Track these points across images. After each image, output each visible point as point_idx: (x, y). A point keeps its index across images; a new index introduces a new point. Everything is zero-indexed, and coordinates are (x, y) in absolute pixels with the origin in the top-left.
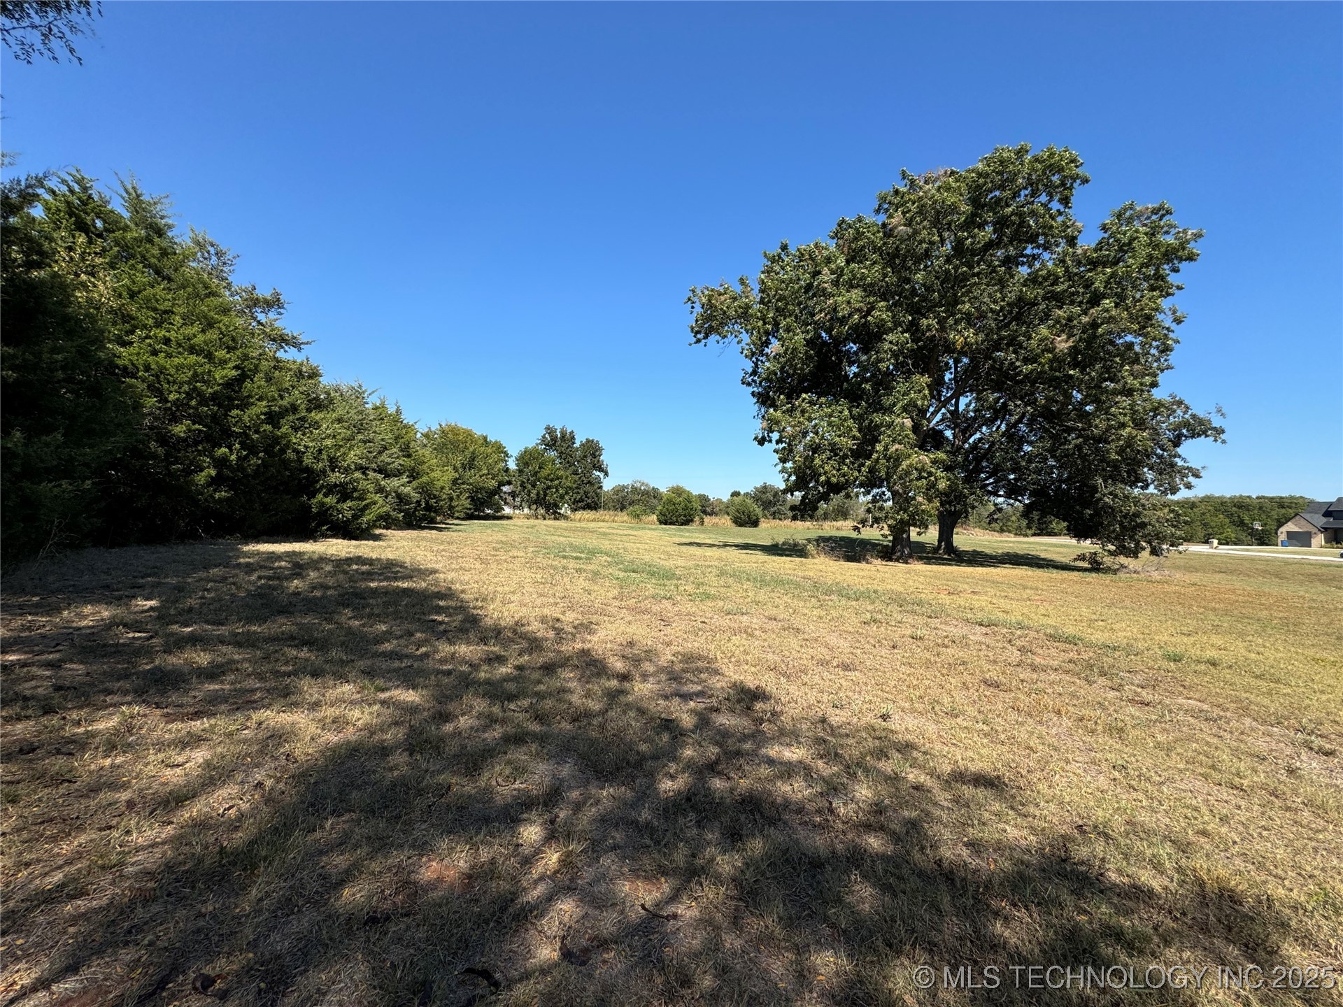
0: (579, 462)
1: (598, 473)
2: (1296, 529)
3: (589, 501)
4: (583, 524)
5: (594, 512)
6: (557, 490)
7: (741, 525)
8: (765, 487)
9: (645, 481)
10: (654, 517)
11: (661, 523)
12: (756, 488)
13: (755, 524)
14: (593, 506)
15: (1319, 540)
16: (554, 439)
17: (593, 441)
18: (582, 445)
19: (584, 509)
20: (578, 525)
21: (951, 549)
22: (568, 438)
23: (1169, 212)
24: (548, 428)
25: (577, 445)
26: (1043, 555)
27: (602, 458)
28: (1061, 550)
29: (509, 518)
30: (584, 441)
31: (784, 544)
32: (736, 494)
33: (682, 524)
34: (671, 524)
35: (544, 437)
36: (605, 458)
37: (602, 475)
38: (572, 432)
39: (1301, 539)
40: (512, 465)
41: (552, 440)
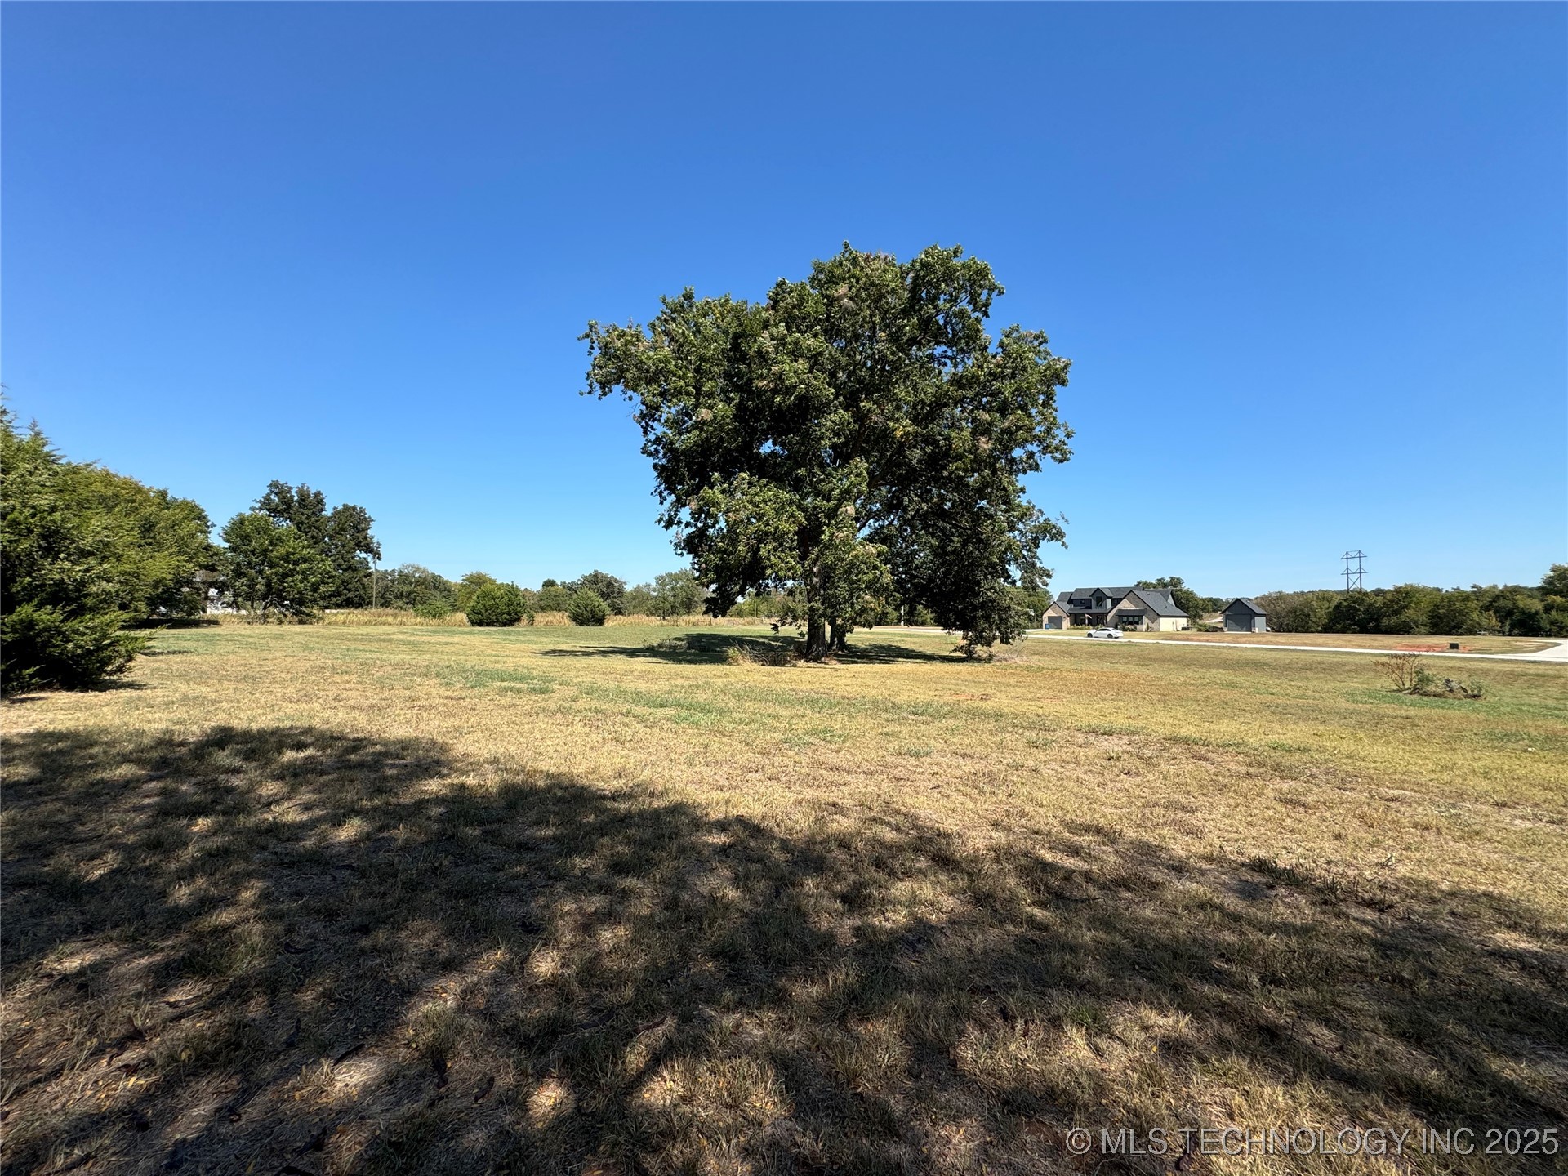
0: (331, 537)
1: (363, 555)
2: (1054, 615)
3: (351, 595)
4: (352, 629)
5: (359, 611)
6: (305, 578)
7: (581, 624)
8: (596, 575)
9: (422, 566)
10: (462, 616)
11: (473, 623)
12: (584, 577)
13: (600, 621)
14: (357, 602)
15: (1066, 623)
16: (288, 503)
17: (354, 508)
18: (337, 513)
19: (339, 606)
20: (345, 630)
21: (842, 645)
22: (310, 503)
23: (1046, 341)
24: (275, 485)
25: (328, 512)
26: (903, 646)
27: (370, 532)
28: (916, 640)
29: (214, 622)
30: (340, 507)
31: (660, 646)
32: (549, 584)
33: (504, 625)
34: (488, 625)
35: (267, 497)
36: (375, 533)
37: (370, 557)
38: (318, 494)
39: (1056, 622)
40: (216, 540)
41: (283, 503)
